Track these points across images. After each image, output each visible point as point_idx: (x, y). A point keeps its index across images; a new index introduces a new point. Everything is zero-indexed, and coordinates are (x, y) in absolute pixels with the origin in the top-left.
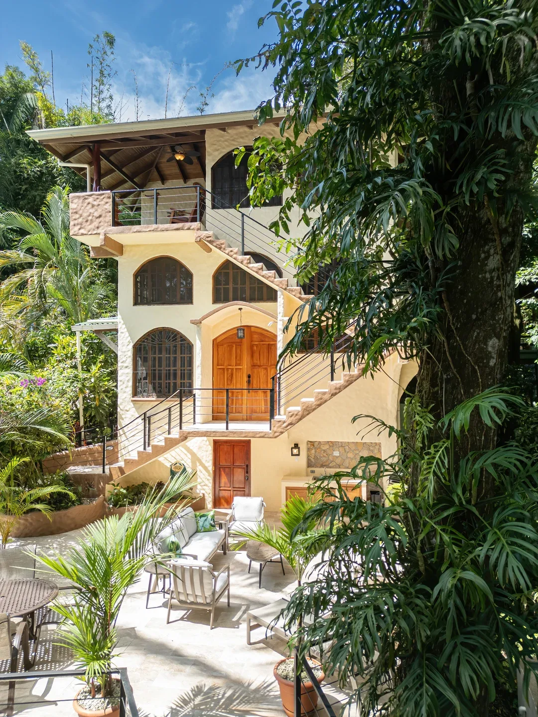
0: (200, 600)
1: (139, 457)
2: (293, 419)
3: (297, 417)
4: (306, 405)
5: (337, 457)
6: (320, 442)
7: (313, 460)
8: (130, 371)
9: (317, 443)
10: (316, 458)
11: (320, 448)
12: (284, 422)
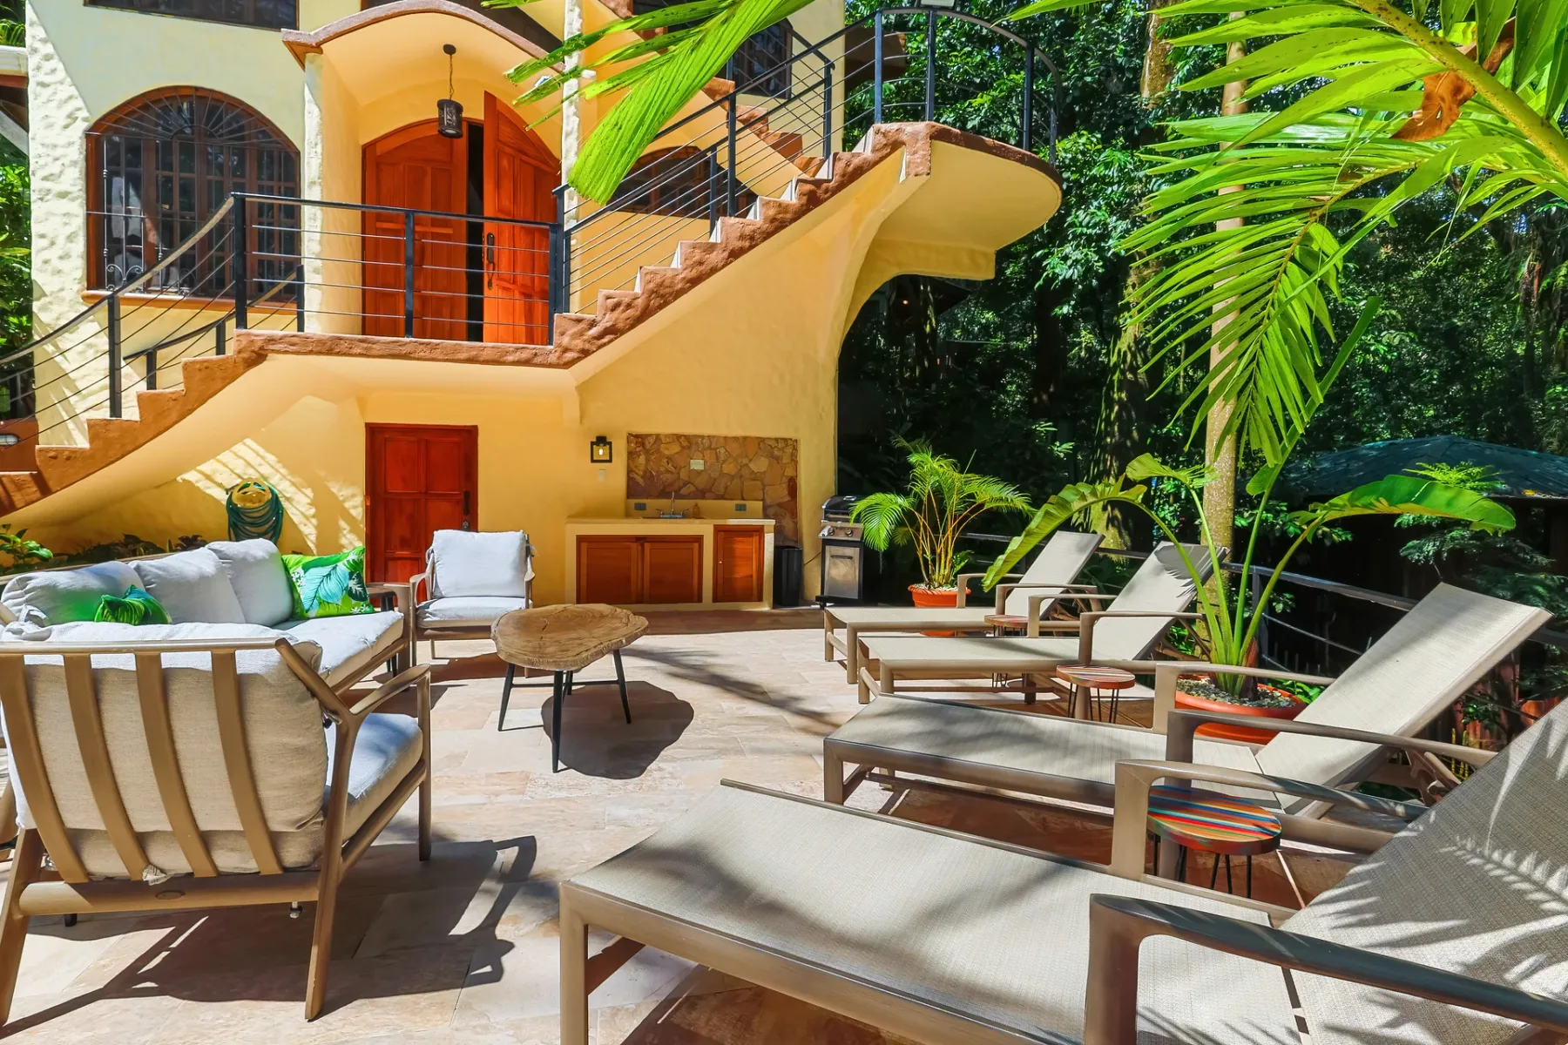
0: (229, 860)
1: (93, 438)
2: (620, 316)
3: (630, 312)
4: (658, 280)
5: (699, 473)
6: (658, 437)
7: (640, 480)
8: (77, 210)
9: (652, 440)
10: (647, 475)
11: (658, 451)
12: (593, 324)
